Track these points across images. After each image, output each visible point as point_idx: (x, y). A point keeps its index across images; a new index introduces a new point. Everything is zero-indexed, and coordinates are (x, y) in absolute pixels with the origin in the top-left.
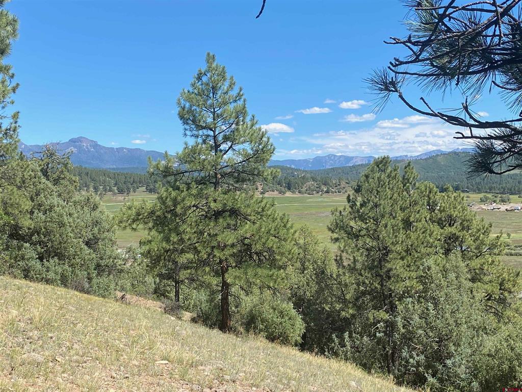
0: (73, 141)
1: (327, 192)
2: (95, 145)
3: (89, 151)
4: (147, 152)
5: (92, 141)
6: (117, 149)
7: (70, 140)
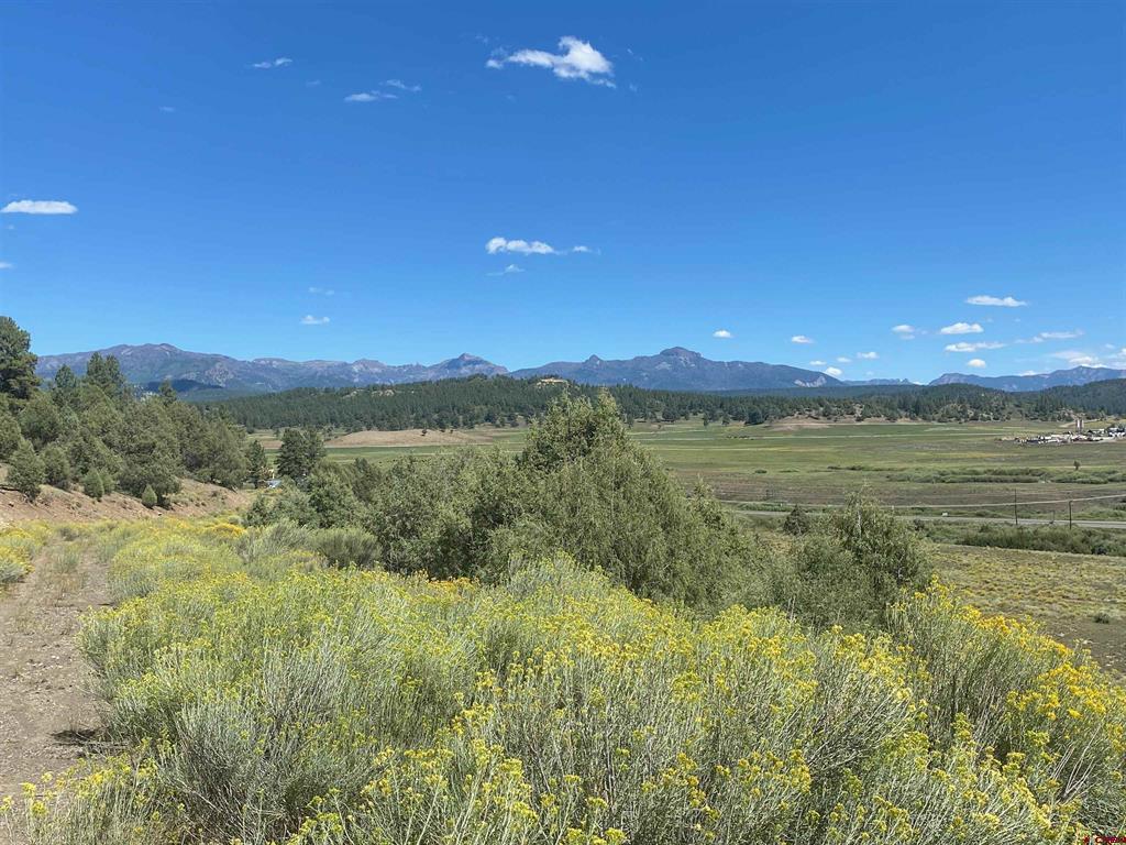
0: (666, 353)
1: (975, 419)
2: (696, 357)
3: (689, 368)
4: (774, 367)
5: (693, 353)
6: (728, 363)
7: (662, 353)
